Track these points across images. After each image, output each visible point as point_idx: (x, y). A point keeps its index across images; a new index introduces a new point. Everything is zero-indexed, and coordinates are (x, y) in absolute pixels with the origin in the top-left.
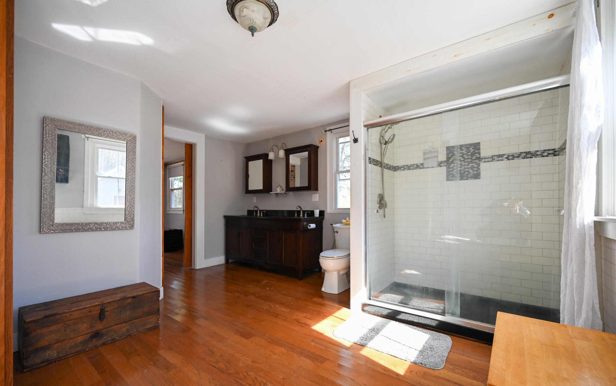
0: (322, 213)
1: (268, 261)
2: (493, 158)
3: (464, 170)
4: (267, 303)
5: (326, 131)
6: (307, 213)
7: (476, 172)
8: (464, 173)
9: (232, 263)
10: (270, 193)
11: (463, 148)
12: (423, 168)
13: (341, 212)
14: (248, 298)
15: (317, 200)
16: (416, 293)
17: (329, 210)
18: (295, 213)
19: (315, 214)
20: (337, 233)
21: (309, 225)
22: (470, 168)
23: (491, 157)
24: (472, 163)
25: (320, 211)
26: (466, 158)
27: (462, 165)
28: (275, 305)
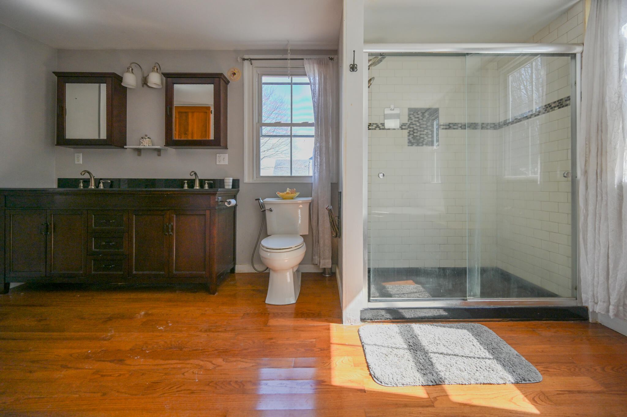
0: (236, 183)
1: (134, 272)
2: (450, 126)
3: (419, 136)
4: (188, 362)
5: (244, 59)
6: (208, 183)
7: (430, 139)
8: (420, 139)
9: (19, 289)
10: (125, 147)
11: (419, 113)
12: (384, 129)
13: (268, 182)
14: (128, 365)
15: (226, 162)
16: (431, 280)
17: (247, 179)
18: (185, 183)
19: (225, 184)
20: (271, 211)
21: (228, 200)
22: (426, 134)
23: (448, 124)
24: (427, 130)
25: (234, 180)
26: (421, 123)
27: (419, 131)
28: (213, 362)
